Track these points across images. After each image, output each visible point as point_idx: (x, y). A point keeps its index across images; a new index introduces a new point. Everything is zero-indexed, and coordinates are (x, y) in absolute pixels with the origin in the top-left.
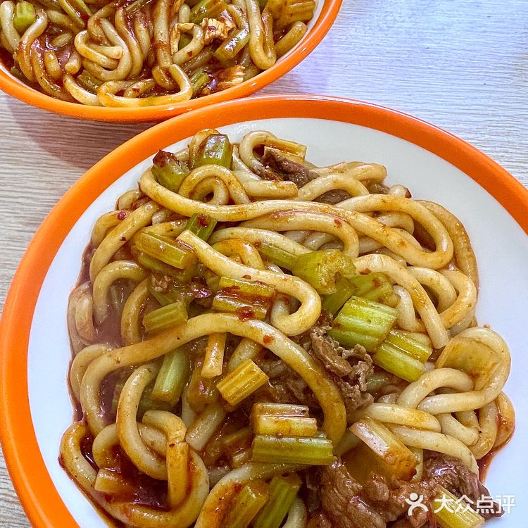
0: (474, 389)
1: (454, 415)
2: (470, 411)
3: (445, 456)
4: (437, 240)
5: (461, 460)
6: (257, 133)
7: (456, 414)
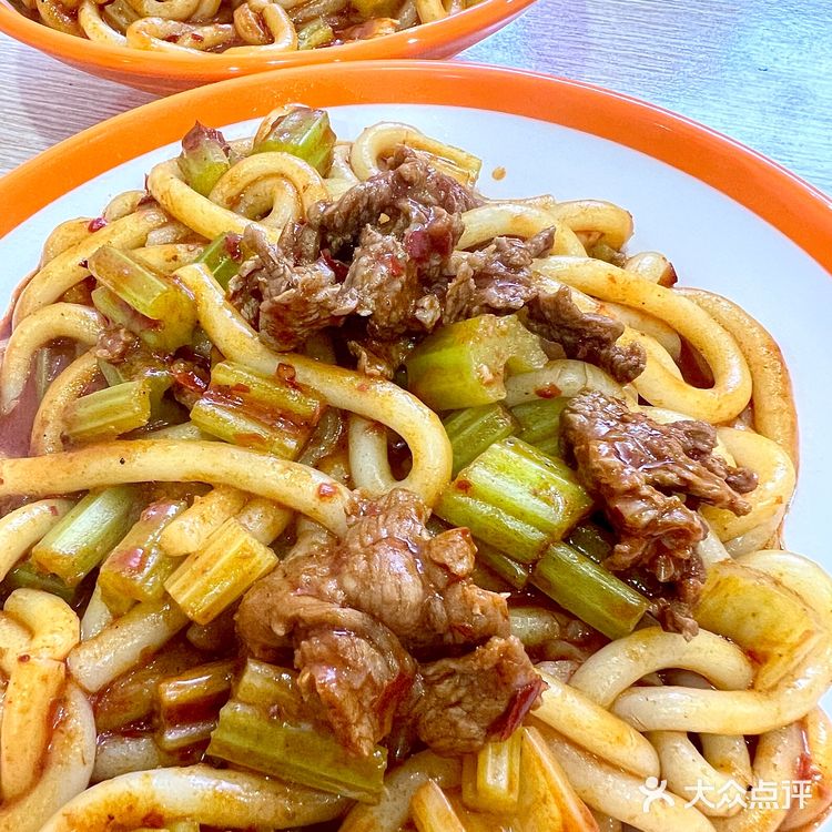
0: (752, 687)
2: (735, 737)
4: (718, 369)
6: (392, 125)
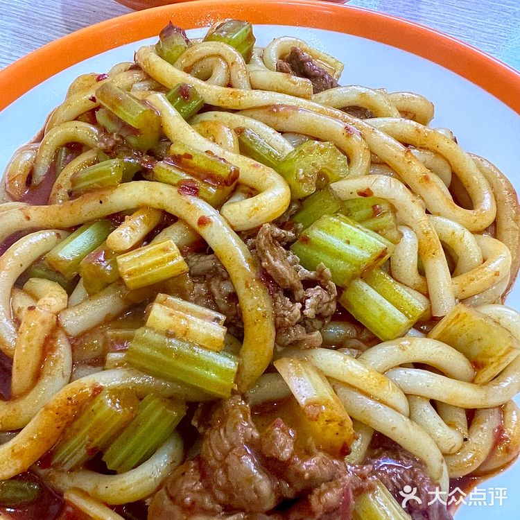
0: (473, 381)
1: (434, 403)
2: (459, 408)
3: (403, 450)
5: (425, 464)
6: (291, 39)
7: (438, 404)
